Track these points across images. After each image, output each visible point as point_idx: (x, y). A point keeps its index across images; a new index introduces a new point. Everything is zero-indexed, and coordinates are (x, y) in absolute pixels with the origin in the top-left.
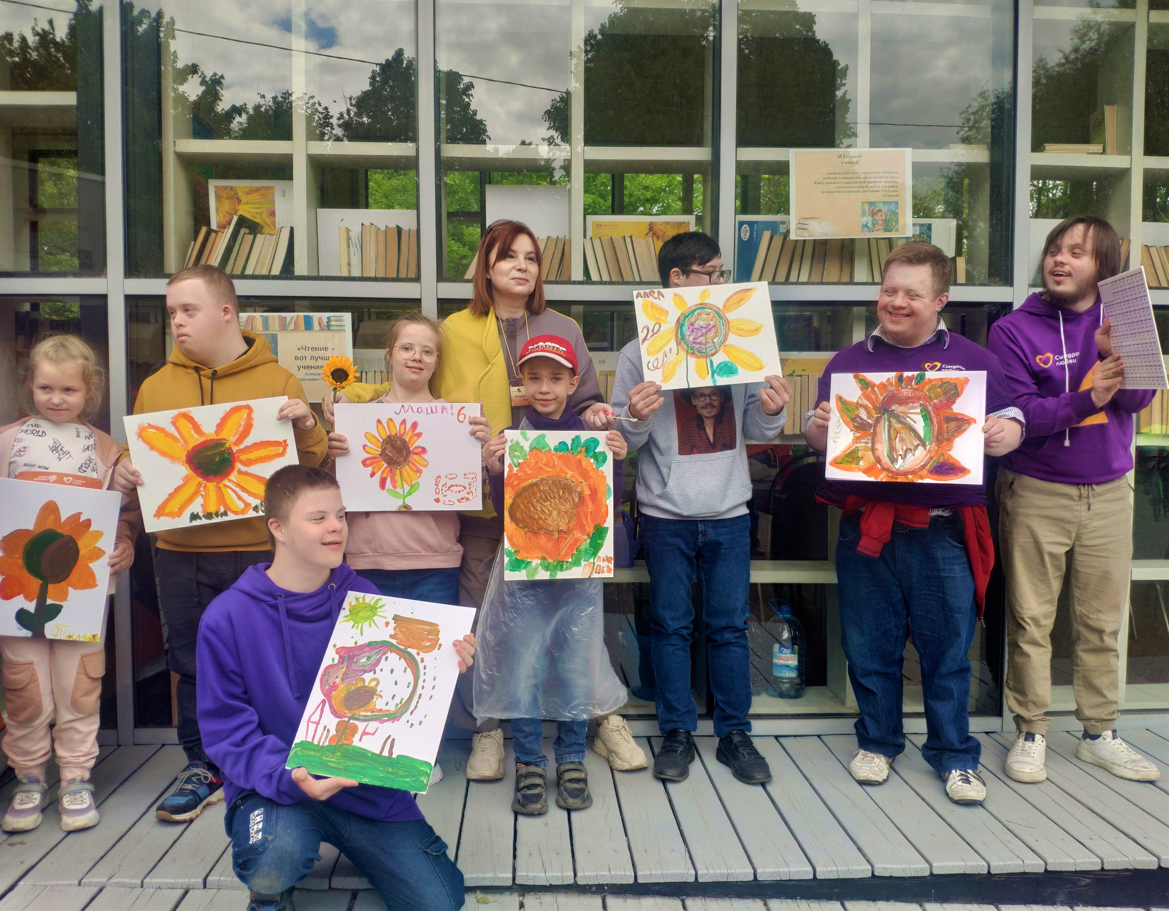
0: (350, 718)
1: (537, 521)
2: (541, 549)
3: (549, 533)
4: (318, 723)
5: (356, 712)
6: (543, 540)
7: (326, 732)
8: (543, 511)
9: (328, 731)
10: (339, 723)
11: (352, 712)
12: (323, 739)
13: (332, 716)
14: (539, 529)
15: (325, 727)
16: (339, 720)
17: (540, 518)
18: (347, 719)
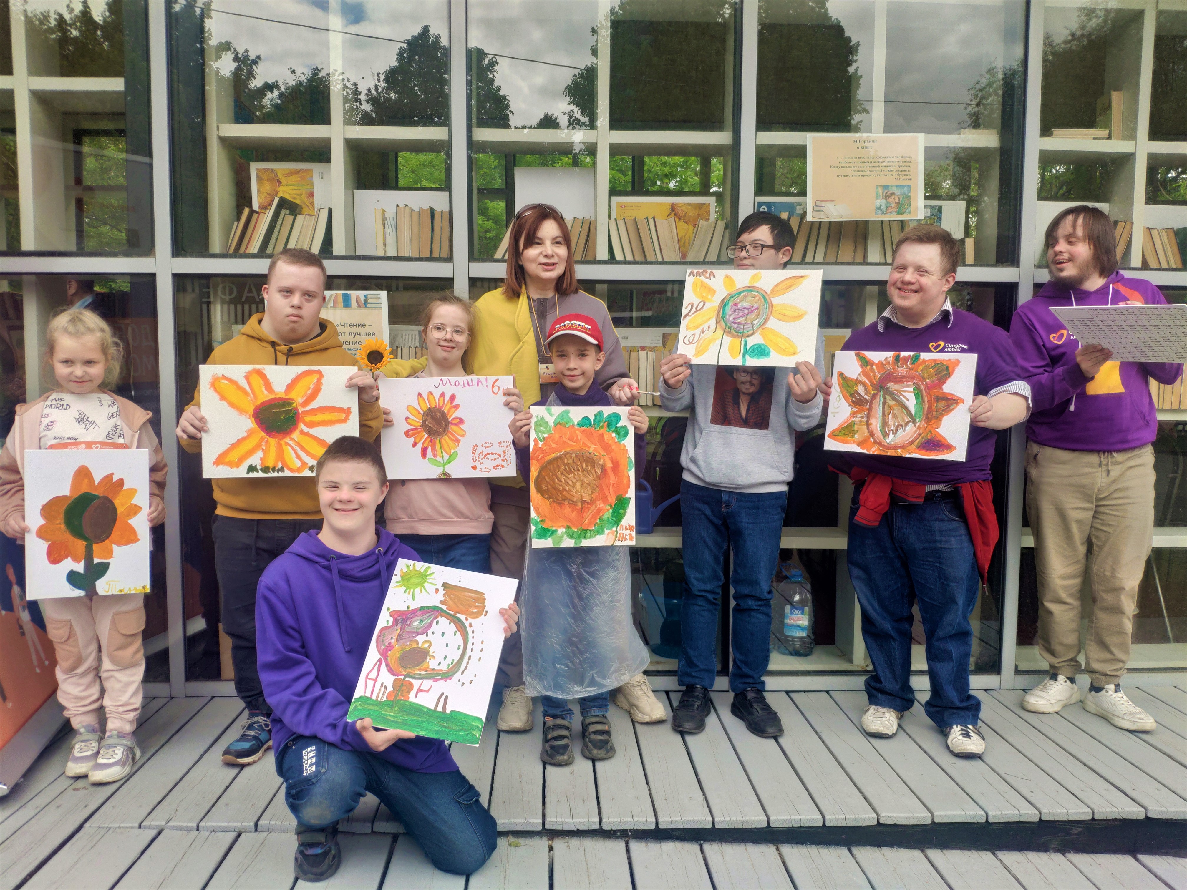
0: (405, 676)
1: (561, 492)
2: (567, 519)
3: (573, 504)
4: (375, 680)
5: (411, 671)
6: (567, 510)
7: (383, 689)
8: (567, 483)
9: (386, 687)
10: (395, 680)
11: (408, 670)
12: (381, 695)
13: (389, 674)
14: (564, 500)
15: (382, 684)
16: (395, 677)
17: (565, 490)
18: (402, 677)
